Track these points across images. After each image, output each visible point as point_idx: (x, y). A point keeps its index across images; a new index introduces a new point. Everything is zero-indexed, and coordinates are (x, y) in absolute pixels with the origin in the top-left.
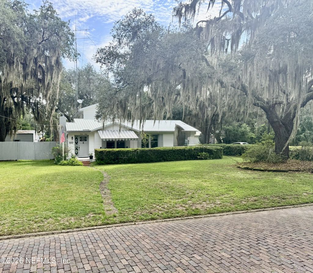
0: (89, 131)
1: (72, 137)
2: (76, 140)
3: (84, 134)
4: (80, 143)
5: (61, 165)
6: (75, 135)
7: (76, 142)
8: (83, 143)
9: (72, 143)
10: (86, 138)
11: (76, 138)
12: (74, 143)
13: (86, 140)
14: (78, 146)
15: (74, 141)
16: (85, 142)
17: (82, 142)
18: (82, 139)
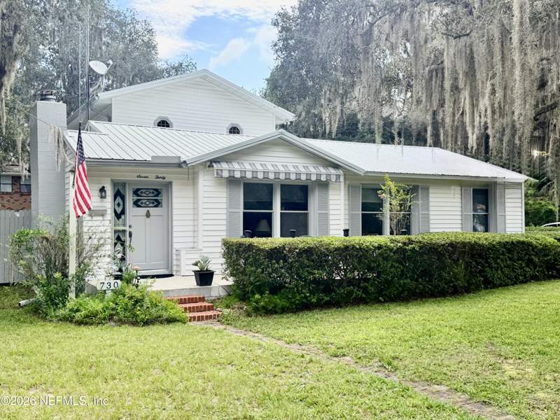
0: (181, 165)
1: (102, 190)
2: (119, 200)
3: (152, 178)
4: (135, 215)
5: (68, 319)
6: (112, 181)
7: (119, 210)
8: (148, 215)
9: (102, 214)
10: (158, 192)
11: (119, 195)
12: (110, 215)
13: (158, 204)
14: (127, 228)
15: (108, 204)
16: (153, 211)
17: (143, 211)
18: (144, 199)
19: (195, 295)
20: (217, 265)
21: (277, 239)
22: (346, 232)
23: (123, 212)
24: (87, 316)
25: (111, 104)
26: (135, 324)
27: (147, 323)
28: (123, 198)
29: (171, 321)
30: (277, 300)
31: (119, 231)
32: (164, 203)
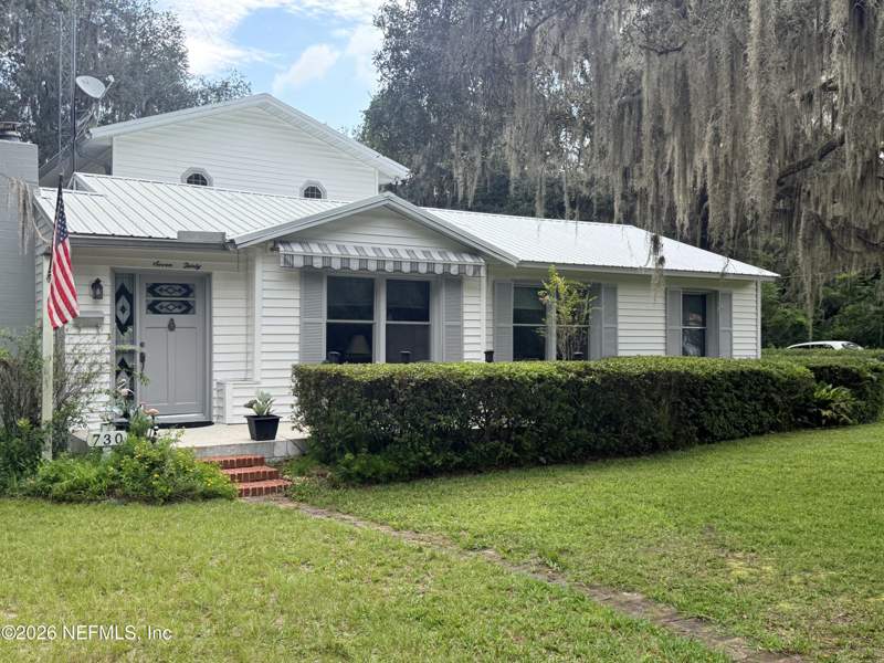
0: (224, 246)
1: (96, 285)
2: (123, 301)
3: (178, 266)
4: (148, 326)
5: (41, 494)
6: (113, 270)
7: (124, 318)
8: (172, 327)
9: (96, 323)
10: (188, 290)
11: (123, 293)
12: (108, 327)
13: (188, 309)
14: (137, 348)
15: (106, 308)
16: (180, 320)
17: (164, 319)
18: (164, 299)
19: (248, 455)
20: (285, 406)
21: (380, 366)
22: (489, 356)
23: (130, 321)
24: (72, 489)
25: (111, 147)
26: (150, 500)
27: (169, 500)
28: (131, 299)
29: (209, 496)
30: (381, 463)
31: (124, 352)
32: (198, 308)
